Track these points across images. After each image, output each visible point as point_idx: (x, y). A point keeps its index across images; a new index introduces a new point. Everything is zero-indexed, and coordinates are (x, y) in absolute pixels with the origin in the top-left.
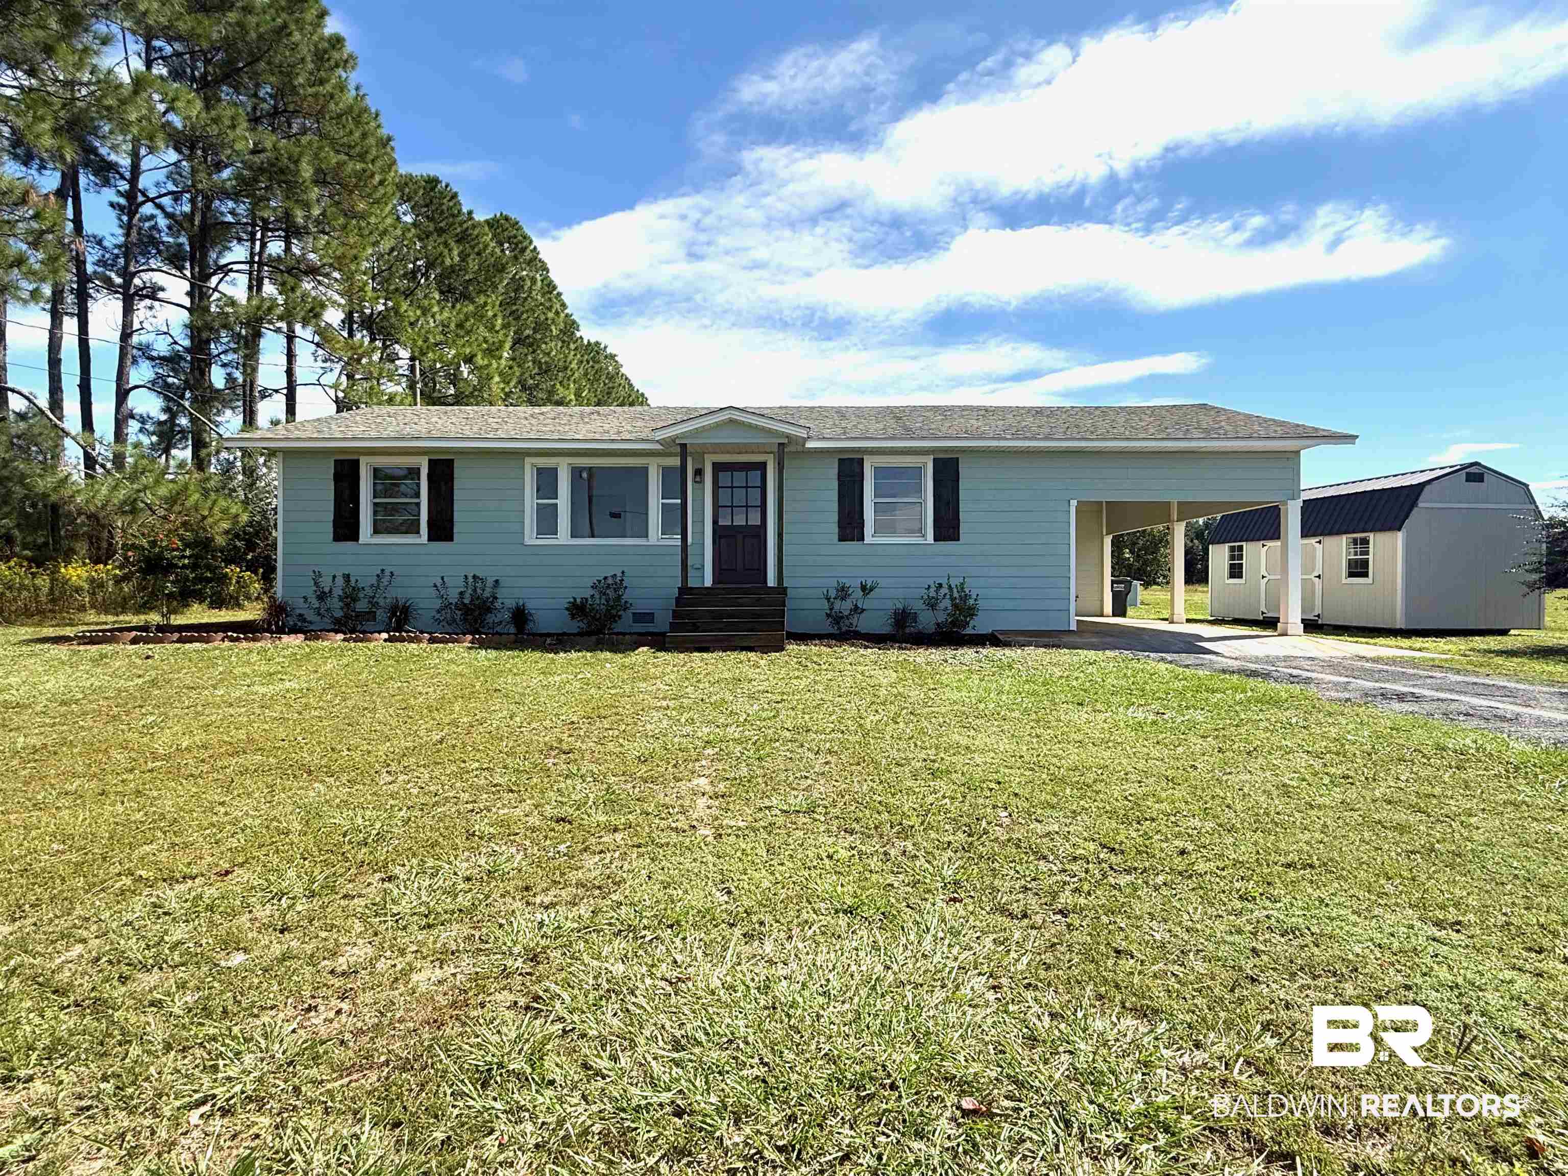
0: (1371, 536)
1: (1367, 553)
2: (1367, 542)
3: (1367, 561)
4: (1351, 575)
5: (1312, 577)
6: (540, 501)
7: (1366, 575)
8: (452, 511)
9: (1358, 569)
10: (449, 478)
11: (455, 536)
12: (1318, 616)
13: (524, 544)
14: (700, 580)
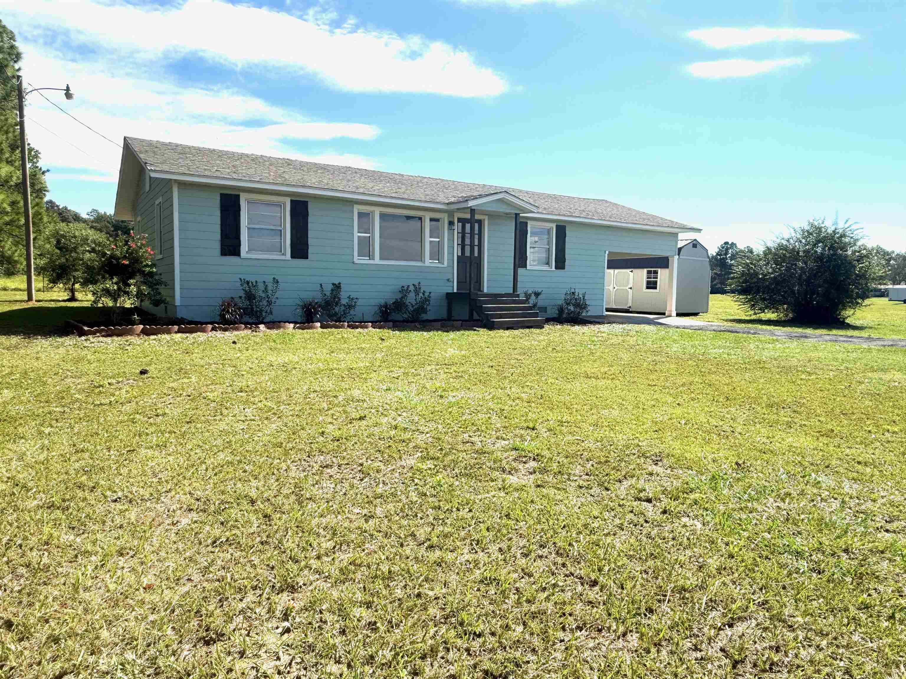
0: (659, 270)
1: (657, 278)
2: (657, 273)
3: (656, 282)
4: (648, 288)
5: (627, 288)
6: (359, 234)
7: (656, 288)
8: (307, 237)
9: (652, 285)
10: (306, 215)
11: (310, 255)
12: (630, 307)
13: (353, 263)
14: (451, 288)
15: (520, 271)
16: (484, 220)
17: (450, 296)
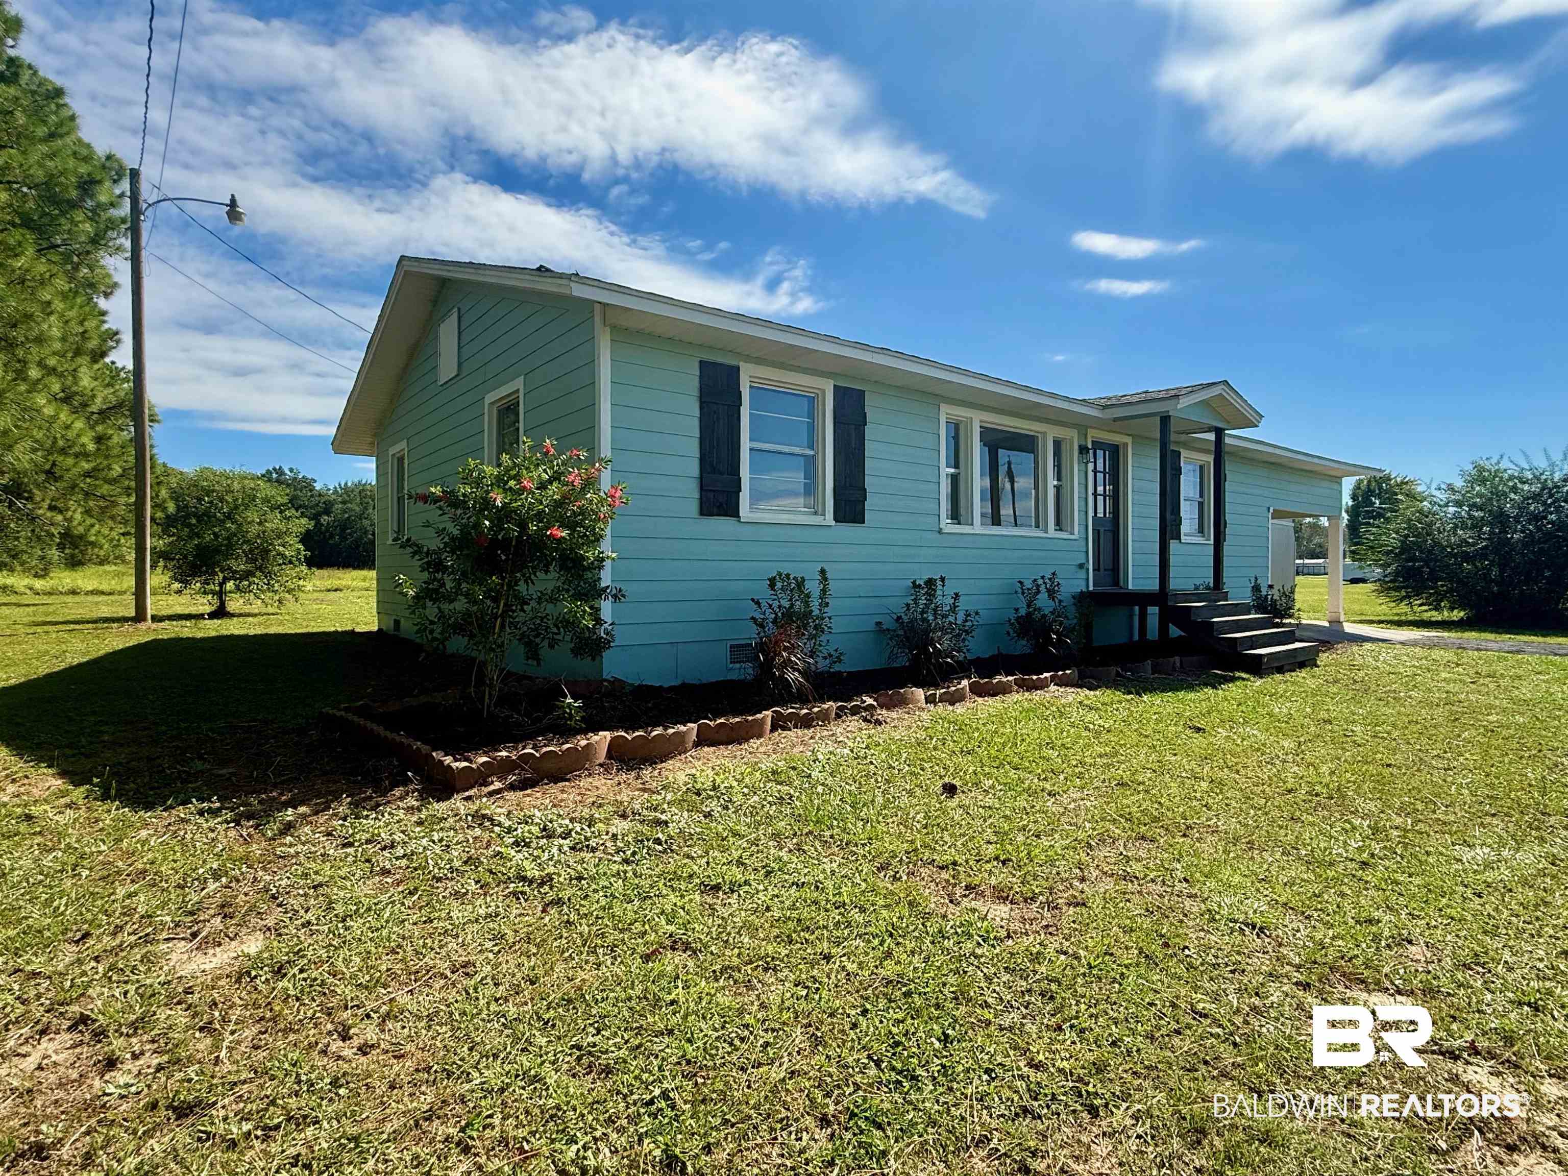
8: (864, 475)
10: (861, 422)
11: (866, 516)
13: (940, 531)
14: (1083, 583)
15: (1173, 545)
16: (1126, 445)
17: (1082, 598)
